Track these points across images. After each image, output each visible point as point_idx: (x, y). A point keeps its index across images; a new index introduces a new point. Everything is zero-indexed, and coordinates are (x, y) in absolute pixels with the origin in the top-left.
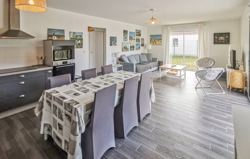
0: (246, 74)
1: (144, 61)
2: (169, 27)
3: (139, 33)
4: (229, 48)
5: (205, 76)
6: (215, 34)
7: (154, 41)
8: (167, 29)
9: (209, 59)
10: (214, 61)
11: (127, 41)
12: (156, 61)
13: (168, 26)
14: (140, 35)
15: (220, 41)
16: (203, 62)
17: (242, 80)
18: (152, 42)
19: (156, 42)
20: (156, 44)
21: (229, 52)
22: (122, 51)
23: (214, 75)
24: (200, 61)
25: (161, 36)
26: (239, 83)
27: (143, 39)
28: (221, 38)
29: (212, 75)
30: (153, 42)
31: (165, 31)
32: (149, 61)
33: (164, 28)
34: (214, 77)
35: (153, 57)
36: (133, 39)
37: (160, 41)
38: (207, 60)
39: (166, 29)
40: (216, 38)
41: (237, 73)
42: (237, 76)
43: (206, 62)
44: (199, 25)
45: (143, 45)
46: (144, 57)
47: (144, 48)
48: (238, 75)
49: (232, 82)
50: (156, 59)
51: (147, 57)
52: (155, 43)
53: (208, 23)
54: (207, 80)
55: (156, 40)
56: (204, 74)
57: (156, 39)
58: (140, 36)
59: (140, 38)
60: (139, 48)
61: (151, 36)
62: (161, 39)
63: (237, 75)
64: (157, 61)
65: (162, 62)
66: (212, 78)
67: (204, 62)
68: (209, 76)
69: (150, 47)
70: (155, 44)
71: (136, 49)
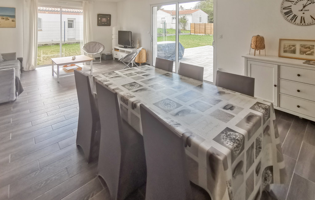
6: (99, 15)
21: (114, 33)
43: (93, 47)
44: (83, 2)
64: (17, 59)
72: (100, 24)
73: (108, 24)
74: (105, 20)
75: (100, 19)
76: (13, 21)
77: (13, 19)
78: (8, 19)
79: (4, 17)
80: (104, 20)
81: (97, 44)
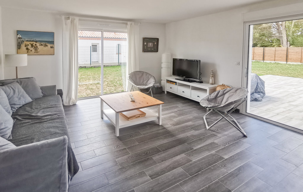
2: (77, 18)
6: (145, 40)
15: (150, 48)
18: (23, 48)
19: (36, 48)
30: (27, 49)
31: (65, 24)
32: (37, 99)
37: (49, 45)
39: (69, 21)
44: (129, 23)
50: (53, 88)
52: (33, 50)
53: (140, 23)
55: (38, 44)
57: (36, 42)
64: (57, 94)
70: (36, 54)
72: (146, 50)
73: (155, 49)
74: (152, 45)
75: (145, 44)
76: (51, 47)
77: (52, 45)
78: (47, 46)
79: (42, 43)
80: (150, 44)
81: (144, 74)
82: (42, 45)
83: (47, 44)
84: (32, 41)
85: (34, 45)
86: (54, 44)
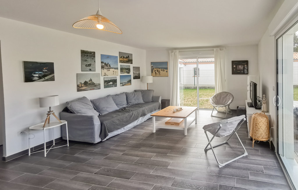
0: (270, 116)
1: (136, 103)
2: (178, 51)
3: (127, 58)
4: (248, 79)
5: (219, 131)
6: (234, 63)
7: (157, 70)
8: (175, 53)
9: (227, 93)
10: (233, 96)
11: (95, 71)
12: (158, 101)
13: (176, 49)
14: (130, 61)
15: (239, 70)
16: (220, 98)
17: (267, 128)
18: (154, 72)
19: (159, 72)
20: (160, 75)
21: (249, 84)
22: (78, 90)
23: (231, 128)
24: (217, 96)
25: (166, 63)
26: (264, 134)
27: (137, 69)
28: (240, 66)
29: (229, 129)
30: (156, 73)
31: (171, 56)
32: (146, 103)
33: (170, 52)
34: (231, 130)
35: (154, 95)
36: (112, 68)
38: (225, 95)
39: (173, 53)
40: (234, 66)
41: (262, 119)
42: (261, 123)
43: (223, 98)
44: (215, 49)
45: (137, 77)
46: (136, 96)
47: (141, 81)
48: (263, 121)
49: (255, 132)
50: (158, 97)
51: (143, 96)
53: (226, 48)
54: (222, 136)
55: (160, 70)
56: (217, 128)
57: (159, 68)
58: (132, 63)
59: (131, 66)
60: (130, 81)
61: (152, 63)
62: (167, 68)
63: (261, 121)
64: (160, 101)
65: (169, 101)
66: (228, 132)
67: (222, 98)
68: (224, 131)
69: (150, 79)
71: (121, 83)
72: (235, 72)
76: (167, 72)
82: (162, 70)
83: (165, 70)
84: (157, 68)
85: (158, 70)
86: (167, 69)
